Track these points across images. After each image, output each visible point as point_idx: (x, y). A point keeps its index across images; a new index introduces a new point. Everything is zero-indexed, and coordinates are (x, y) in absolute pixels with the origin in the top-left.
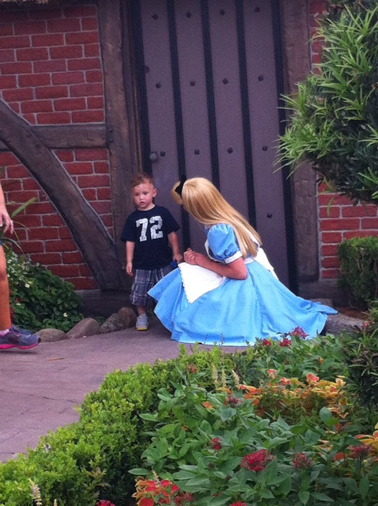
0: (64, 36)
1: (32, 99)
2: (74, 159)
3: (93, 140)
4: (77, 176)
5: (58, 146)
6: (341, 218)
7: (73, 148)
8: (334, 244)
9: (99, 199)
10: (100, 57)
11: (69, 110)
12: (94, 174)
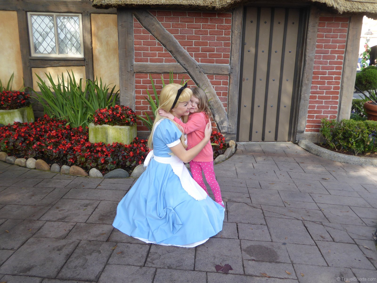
0: (216, 26)
1: (199, 52)
2: (214, 79)
3: (224, 72)
4: (215, 86)
5: (209, 73)
6: (316, 109)
7: (214, 74)
8: (311, 119)
9: (223, 96)
10: (230, 36)
11: (214, 58)
12: (222, 86)
